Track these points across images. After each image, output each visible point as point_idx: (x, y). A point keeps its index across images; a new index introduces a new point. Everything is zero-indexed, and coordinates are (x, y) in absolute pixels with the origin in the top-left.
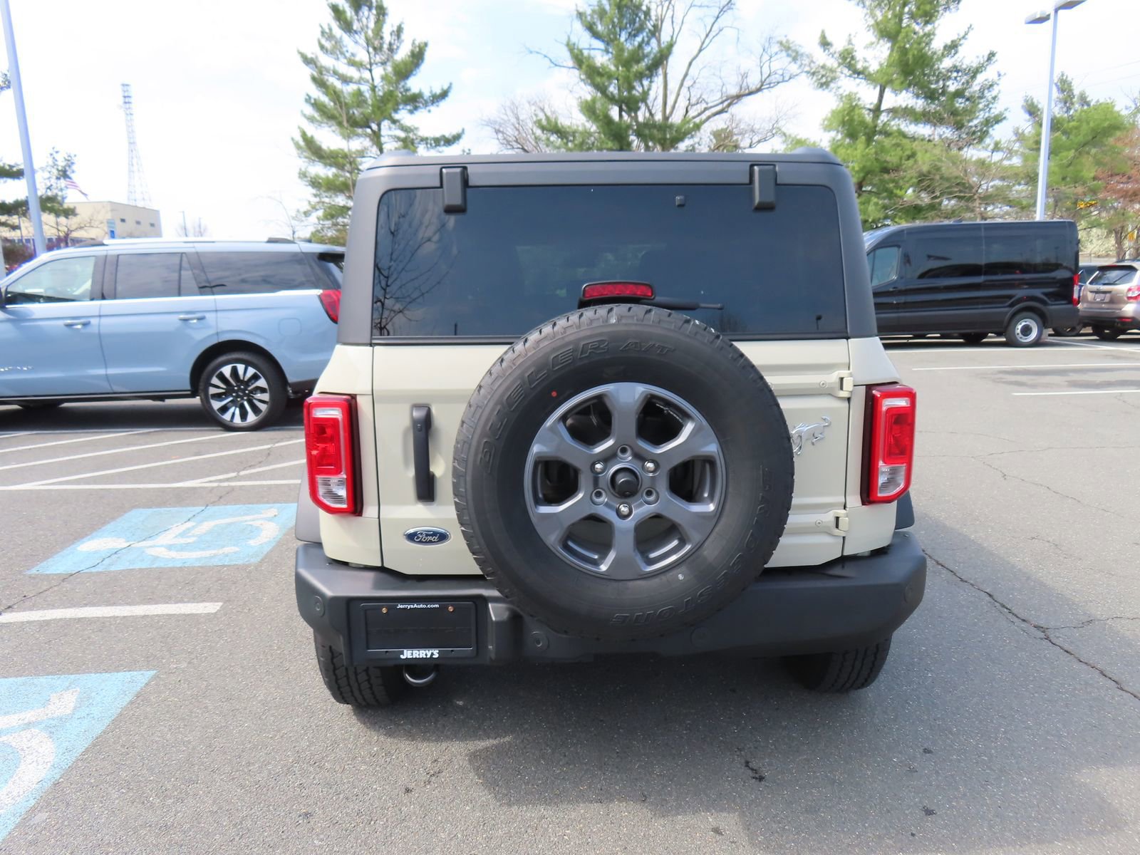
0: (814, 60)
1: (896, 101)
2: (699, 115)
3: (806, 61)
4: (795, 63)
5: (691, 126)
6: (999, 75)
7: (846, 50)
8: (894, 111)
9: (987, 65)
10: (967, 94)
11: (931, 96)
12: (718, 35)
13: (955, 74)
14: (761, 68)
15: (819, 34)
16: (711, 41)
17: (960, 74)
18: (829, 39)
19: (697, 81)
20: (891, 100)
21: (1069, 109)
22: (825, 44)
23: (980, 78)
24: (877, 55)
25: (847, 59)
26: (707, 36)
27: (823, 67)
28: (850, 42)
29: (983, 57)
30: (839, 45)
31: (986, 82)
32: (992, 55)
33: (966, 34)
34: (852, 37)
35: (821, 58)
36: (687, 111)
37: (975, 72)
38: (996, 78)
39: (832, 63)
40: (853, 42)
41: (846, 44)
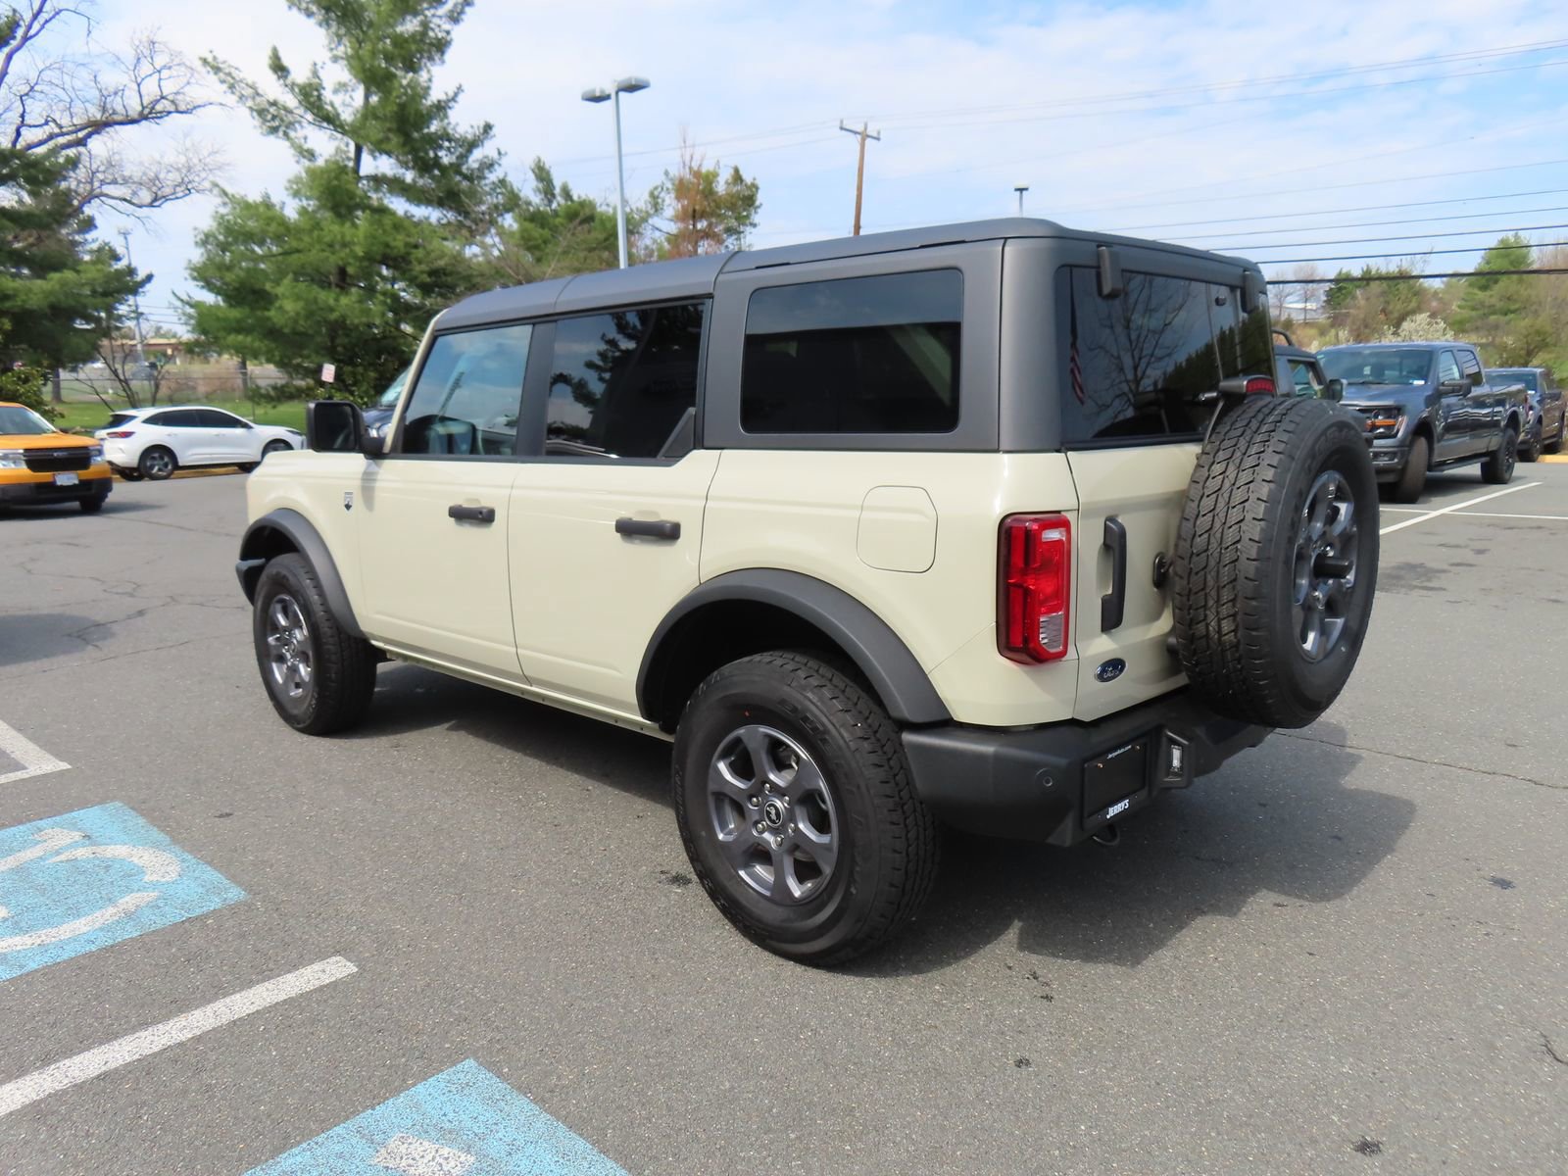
0: (260, 91)
1: (377, 167)
2: (41, 143)
3: (248, 92)
4: (233, 93)
5: (61, 160)
6: (499, 153)
7: (310, 85)
8: (378, 180)
9: (484, 139)
10: (464, 169)
11: (425, 166)
12: (53, 20)
13: (447, 144)
14: (139, 85)
15: (269, 53)
16: (43, 27)
17: (453, 144)
18: (286, 61)
19: (36, 88)
20: (370, 165)
21: (550, 202)
22: (279, 68)
23: (477, 155)
24: (349, 99)
25: (311, 97)
26: (35, 17)
27: (274, 104)
28: (315, 74)
29: (478, 127)
30: (300, 75)
31: (486, 160)
32: (488, 128)
33: (456, 94)
34: (318, 67)
35: (273, 89)
36: (18, 134)
37: (472, 145)
38: (495, 155)
39: (291, 101)
40: (321, 74)
41: (310, 75)
